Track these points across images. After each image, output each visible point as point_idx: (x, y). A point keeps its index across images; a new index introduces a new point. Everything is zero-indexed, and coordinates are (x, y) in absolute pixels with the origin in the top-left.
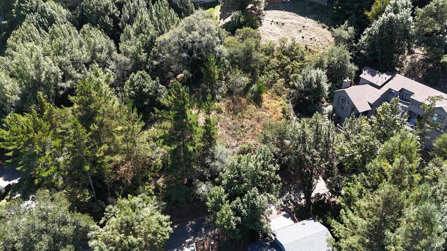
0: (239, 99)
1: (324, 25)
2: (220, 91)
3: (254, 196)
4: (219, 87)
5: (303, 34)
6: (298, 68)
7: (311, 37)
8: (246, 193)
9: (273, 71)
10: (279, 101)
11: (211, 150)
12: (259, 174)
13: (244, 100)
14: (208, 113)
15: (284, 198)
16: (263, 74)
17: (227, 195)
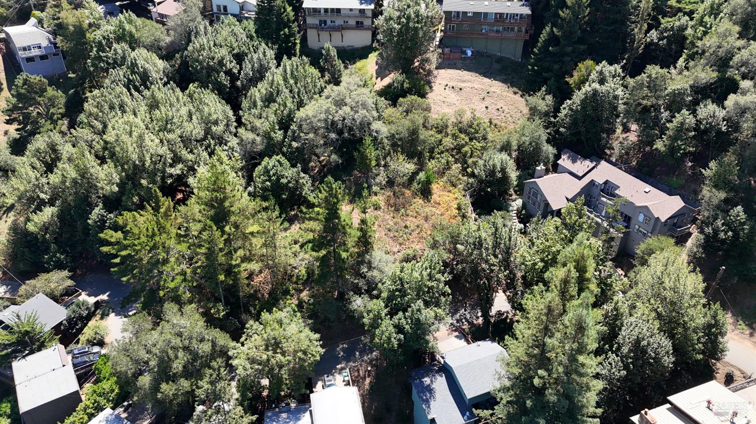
0: (402, 192)
1: (516, 89)
2: (377, 180)
3: (419, 310)
4: (376, 176)
5: (486, 103)
6: (478, 150)
7: (498, 107)
8: (410, 307)
9: (447, 154)
10: (454, 194)
11: (368, 257)
12: (425, 285)
13: (408, 193)
14: (364, 212)
15: (457, 316)
16: (433, 159)
17: (387, 309)
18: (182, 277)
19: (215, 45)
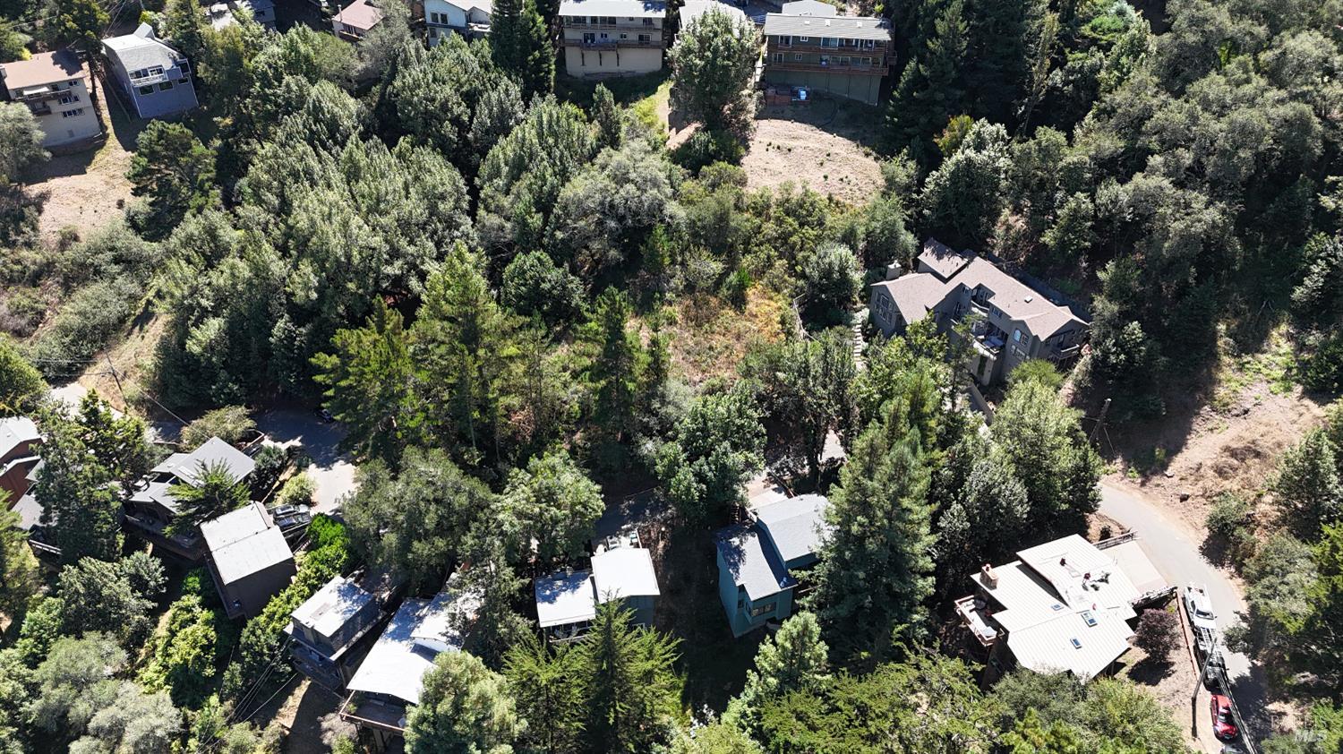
0: (705, 300)
1: (868, 150)
2: (672, 284)
3: (725, 453)
4: (671, 278)
5: (825, 171)
6: (811, 240)
7: (841, 177)
8: (714, 449)
9: (768, 245)
10: (777, 301)
11: (661, 389)
12: (734, 424)
13: (714, 301)
14: (656, 330)
15: (777, 464)
16: (749, 252)
17: (686, 454)
18: (424, 414)
19: (435, 80)
